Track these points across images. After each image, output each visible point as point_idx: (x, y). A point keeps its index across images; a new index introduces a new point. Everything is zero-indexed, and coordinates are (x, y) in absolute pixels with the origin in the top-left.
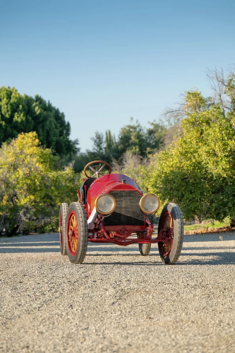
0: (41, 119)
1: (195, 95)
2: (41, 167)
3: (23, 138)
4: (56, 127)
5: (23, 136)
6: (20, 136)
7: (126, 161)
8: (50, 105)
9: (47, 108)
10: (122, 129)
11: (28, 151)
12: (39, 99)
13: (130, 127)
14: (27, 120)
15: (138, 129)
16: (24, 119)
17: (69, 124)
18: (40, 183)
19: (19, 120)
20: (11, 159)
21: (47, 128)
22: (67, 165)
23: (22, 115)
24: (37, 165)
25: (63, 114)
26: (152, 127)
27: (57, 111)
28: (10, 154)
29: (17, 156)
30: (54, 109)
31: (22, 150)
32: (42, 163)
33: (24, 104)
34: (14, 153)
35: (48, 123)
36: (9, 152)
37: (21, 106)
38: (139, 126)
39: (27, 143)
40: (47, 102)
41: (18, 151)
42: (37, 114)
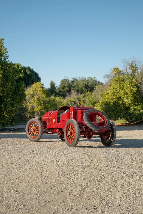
0: (30, 76)
2: (43, 96)
3: (36, 84)
4: (35, 79)
7: (72, 94)
8: (33, 70)
9: (32, 71)
10: (62, 80)
11: (38, 89)
12: (29, 68)
13: (65, 80)
14: (25, 76)
15: (67, 80)
16: (24, 75)
17: (40, 78)
18: (43, 102)
19: (22, 76)
20: (31, 93)
21: (32, 79)
23: (23, 74)
24: (42, 95)
25: (38, 74)
26: (73, 80)
27: (36, 73)
28: (31, 90)
29: (34, 91)
30: (34, 72)
31: (36, 89)
32: (44, 94)
33: (24, 70)
34: (33, 90)
35: (32, 77)
36: (30, 90)
37: (22, 71)
38: (68, 79)
39: (38, 86)
40: (32, 69)
41: (34, 89)
42: (28, 74)
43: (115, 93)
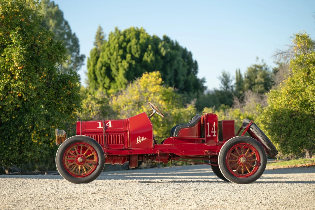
0: (168, 59)
1: (304, 37)
2: (163, 104)
4: (183, 66)
5: (147, 75)
6: (144, 76)
7: (247, 99)
8: (177, 44)
9: (176, 47)
10: (248, 68)
11: (152, 89)
12: (166, 39)
13: (256, 66)
14: (156, 59)
15: (264, 68)
16: (153, 58)
18: (163, 119)
19: (149, 60)
20: (135, 97)
22: (190, 103)
23: (151, 55)
24: (160, 102)
25: (190, 53)
26: (277, 66)
27: (185, 51)
28: (135, 92)
29: (141, 94)
30: (182, 48)
31: (146, 88)
32: (165, 100)
33: (152, 43)
34: (139, 91)
35: (176, 62)
36: (134, 91)
37: (150, 46)
38: (265, 65)
39: (150, 82)
40: (174, 42)
41: (142, 89)
42: (164, 54)
43: (294, 91)
